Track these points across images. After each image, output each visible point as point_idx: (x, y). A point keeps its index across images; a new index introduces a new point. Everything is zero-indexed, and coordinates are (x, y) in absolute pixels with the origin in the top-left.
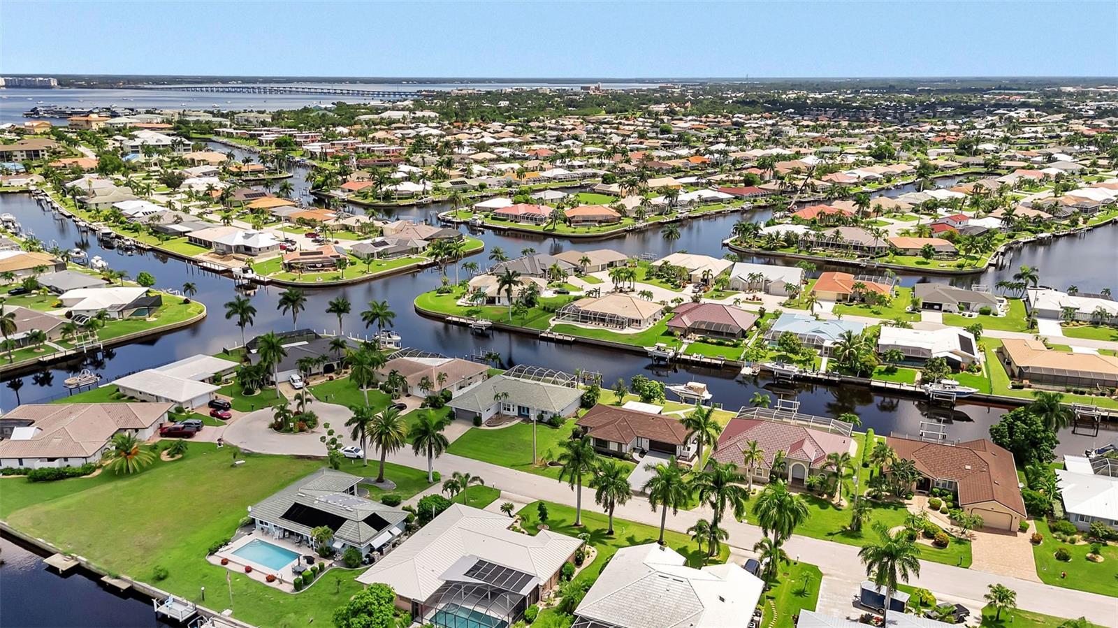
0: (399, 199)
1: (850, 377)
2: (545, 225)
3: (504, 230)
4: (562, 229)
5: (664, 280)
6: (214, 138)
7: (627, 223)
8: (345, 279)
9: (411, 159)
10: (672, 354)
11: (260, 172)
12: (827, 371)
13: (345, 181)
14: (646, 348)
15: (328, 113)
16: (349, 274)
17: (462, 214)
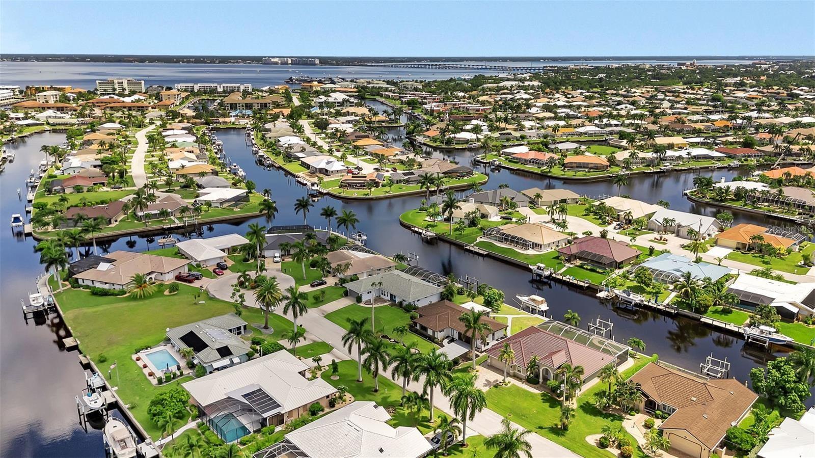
0: (456, 144)
1: (687, 312)
2: (545, 168)
3: (513, 170)
4: (557, 171)
5: (598, 217)
6: (378, 98)
8: (372, 196)
9: (489, 116)
10: (547, 273)
11: (384, 122)
12: (668, 305)
13: (428, 130)
14: (530, 266)
15: (463, 82)
16: (374, 192)
17: (490, 157)
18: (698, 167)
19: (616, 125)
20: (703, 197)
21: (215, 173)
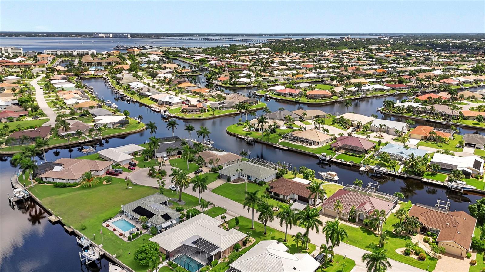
0: (239, 85)
1: (412, 176)
2: (297, 98)
3: (278, 99)
4: (304, 100)
5: (340, 125)
6: (178, 58)
7: (335, 98)
8: (203, 117)
9: (251, 68)
10: (328, 158)
11: (189, 72)
12: (401, 172)
13: (219, 77)
14: (317, 155)
15: (226, 49)
16: (205, 115)
17: (262, 92)
18: (379, 95)
19: (324, 73)
20: (390, 112)
21: (100, 106)
